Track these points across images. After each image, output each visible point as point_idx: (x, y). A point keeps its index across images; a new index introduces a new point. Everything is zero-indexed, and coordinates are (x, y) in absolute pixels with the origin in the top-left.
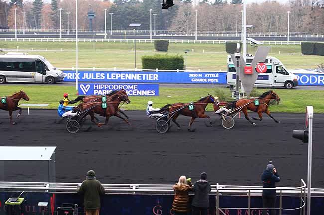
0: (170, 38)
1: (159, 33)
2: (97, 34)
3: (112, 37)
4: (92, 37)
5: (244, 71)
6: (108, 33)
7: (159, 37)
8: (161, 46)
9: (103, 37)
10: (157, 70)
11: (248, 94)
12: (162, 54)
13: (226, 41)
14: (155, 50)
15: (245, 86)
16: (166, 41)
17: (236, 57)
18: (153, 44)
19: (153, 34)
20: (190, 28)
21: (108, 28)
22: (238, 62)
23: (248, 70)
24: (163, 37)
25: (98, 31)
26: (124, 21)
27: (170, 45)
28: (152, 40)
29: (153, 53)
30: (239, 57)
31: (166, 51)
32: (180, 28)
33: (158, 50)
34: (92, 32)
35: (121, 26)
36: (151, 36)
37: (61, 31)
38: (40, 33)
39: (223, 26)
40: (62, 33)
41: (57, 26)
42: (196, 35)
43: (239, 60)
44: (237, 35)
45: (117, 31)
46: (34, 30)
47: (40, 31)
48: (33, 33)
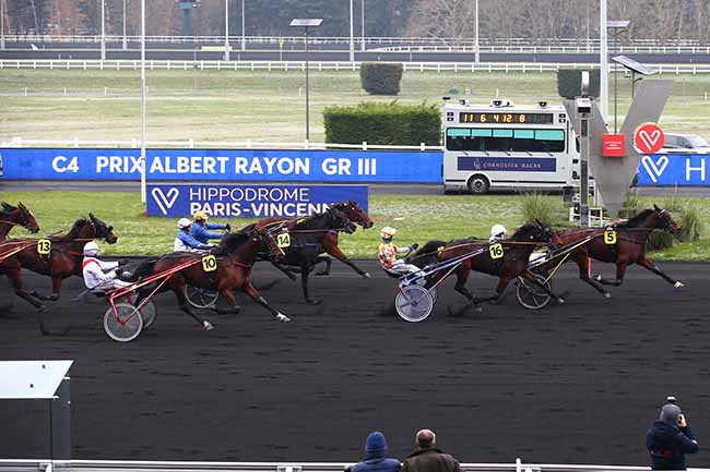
0: (405, 57)
1: (374, 46)
2: (204, 49)
3: (245, 57)
4: (189, 57)
5: (603, 147)
6: (235, 45)
7: (374, 56)
8: (380, 79)
9: (219, 56)
10: (365, 146)
11: (614, 212)
12: (382, 102)
13: (558, 64)
14: (363, 92)
15: (606, 188)
16: (394, 67)
17: (581, 110)
18: (357, 76)
19: (357, 47)
20: (459, 31)
21: (235, 32)
22: (584, 123)
23: (613, 146)
24: (385, 56)
25: (207, 39)
26: (278, 11)
27: (405, 76)
28: (355, 64)
29: (354, 100)
30: (588, 109)
31: (394, 93)
32: (432, 30)
33: (373, 91)
34: (192, 45)
35: (271, 25)
36: (352, 51)
37: (104, 38)
38: (48, 45)
39: (551, 23)
40: (108, 45)
41: (92, 26)
42: (476, 49)
43: (589, 118)
44: (589, 50)
45: (260, 40)
46: (31, 37)
47: (48, 38)
48: (28, 45)
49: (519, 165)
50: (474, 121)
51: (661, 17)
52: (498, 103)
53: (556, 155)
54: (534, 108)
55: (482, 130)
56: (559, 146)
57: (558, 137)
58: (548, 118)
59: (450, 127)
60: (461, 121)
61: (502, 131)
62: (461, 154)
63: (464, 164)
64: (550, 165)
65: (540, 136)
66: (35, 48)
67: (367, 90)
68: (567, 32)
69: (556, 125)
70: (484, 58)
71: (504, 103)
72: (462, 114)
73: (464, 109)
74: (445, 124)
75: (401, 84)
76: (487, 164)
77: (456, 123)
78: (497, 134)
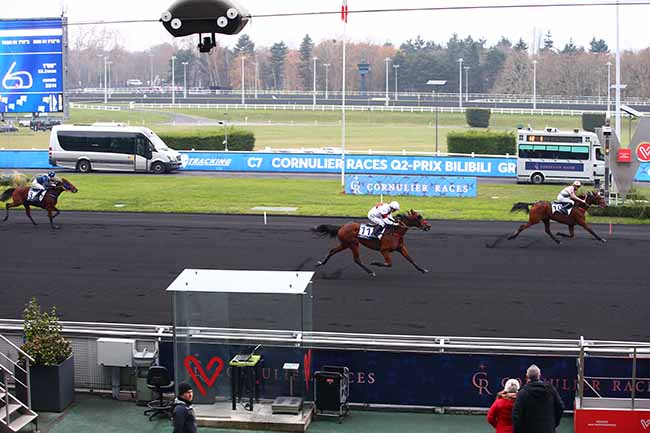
0: (492, 105)
1: (473, 98)
2: (374, 99)
3: (397, 104)
4: (365, 104)
5: (618, 156)
6: (392, 97)
7: (474, 104)
8: (478, 118)
9: (383, 103)
10: (473, 155)
11: (624, 195)
12: (480, 132)
13: (583, 112)
14: (467, 125)
15: (619, 181)
16: (485, 111)
17: (605, 133)
18: (464, 116)
19: (464, 99)
20: (524, 91)
21: (392, 89)
22: (607, 141)
23: (624, 156)
24: (480, 104)
25: (375, 93)
26: (416, 77)
27: (492, 117)
28: (463, 109)
29: (464, 130)
30: (609, 133)
31: (485, 126)
32: (508, 90)
33: (473, 124)
34: (365, 96)
35: (412, 85)
36: (461, 102)
37: (315, 93)
38: (282, 96)
39: (578, 86)
40: (317, 96)
41: (308, 85)
42: (534, 101)
43: (610, 138)
44: (600, 102)
45: (406, 94)
46: (272, 92)
47: (282, 93)
48: (270, 96)
49: (561, 167)
50: (535, 140)
51: (642, 84)
52: (549, 130)
53: (583, 162)
54: (571, 133)
55: (541, 146)
56: (585, 156)
57: (585, 151)
58: (579, 139)
59: (521, 144)
60: (528, 140)
61: (552, 147)
62: (527, 160)
63: (529, 166)
64: (580, 168)
65: (574, 150)
66: (274, 98)
67: (470, 124)
68: (588, 93)
69: (584, 143)
70: (539, 106)
71: (553, 130)
72: (528, 137)
73: (529, 133)
74: (518, 142)
75: (490, 120)
76: (542, 166)
77: (524, 142)
78: (549, 149)
